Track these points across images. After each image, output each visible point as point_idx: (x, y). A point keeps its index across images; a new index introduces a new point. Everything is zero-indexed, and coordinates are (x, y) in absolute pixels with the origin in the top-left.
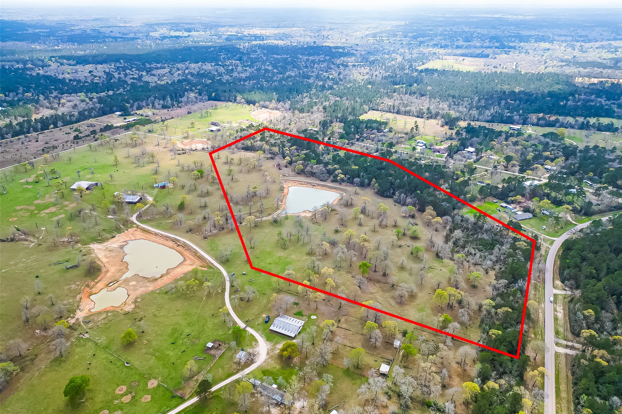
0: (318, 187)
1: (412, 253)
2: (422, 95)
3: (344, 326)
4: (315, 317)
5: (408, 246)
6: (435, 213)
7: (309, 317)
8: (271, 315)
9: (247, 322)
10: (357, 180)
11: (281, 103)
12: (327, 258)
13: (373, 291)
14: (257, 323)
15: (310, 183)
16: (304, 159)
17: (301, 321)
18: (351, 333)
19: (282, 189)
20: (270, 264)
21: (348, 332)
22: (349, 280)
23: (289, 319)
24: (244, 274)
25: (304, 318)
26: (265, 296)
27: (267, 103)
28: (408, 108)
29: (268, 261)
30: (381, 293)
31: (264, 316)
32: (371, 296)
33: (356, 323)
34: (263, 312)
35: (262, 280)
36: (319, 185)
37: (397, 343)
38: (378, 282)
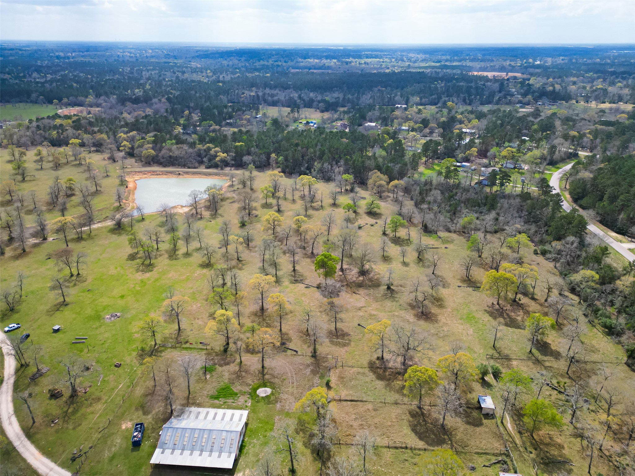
0: (187, 176)
1: (384, 234)
2: (286, 89)
3: (344, 394)
4: (269, 391)
5: (372, 225)
6: (385, 177)
7: (253, 394)
8: (148, 420)
9: (73, 460)
10: (246, 158)
11: (102, 98)
12: (243, 265)
13: (359, 305)
14: (107, 454)
15: (171, 173)
16: (154, 142)
17: (238, 413)
18: (370, 406)
19: (123, 183)
20: (122, 297)
21: (362, 408)
22: (304, 295)
23: (202, 416)
24: (56, 331)
25: (241, 400)
26: (120, 370)
27: (81, 99)
28: (275, 98)
29: (117, 292)
30: (375, 305)
31: (127, 425)
32: (361, 313)
33: (368, 379)
34: (121, 417)
35: (106, 335)
36: (187, 173)
37: (488, 403)
38: (360, 285)
